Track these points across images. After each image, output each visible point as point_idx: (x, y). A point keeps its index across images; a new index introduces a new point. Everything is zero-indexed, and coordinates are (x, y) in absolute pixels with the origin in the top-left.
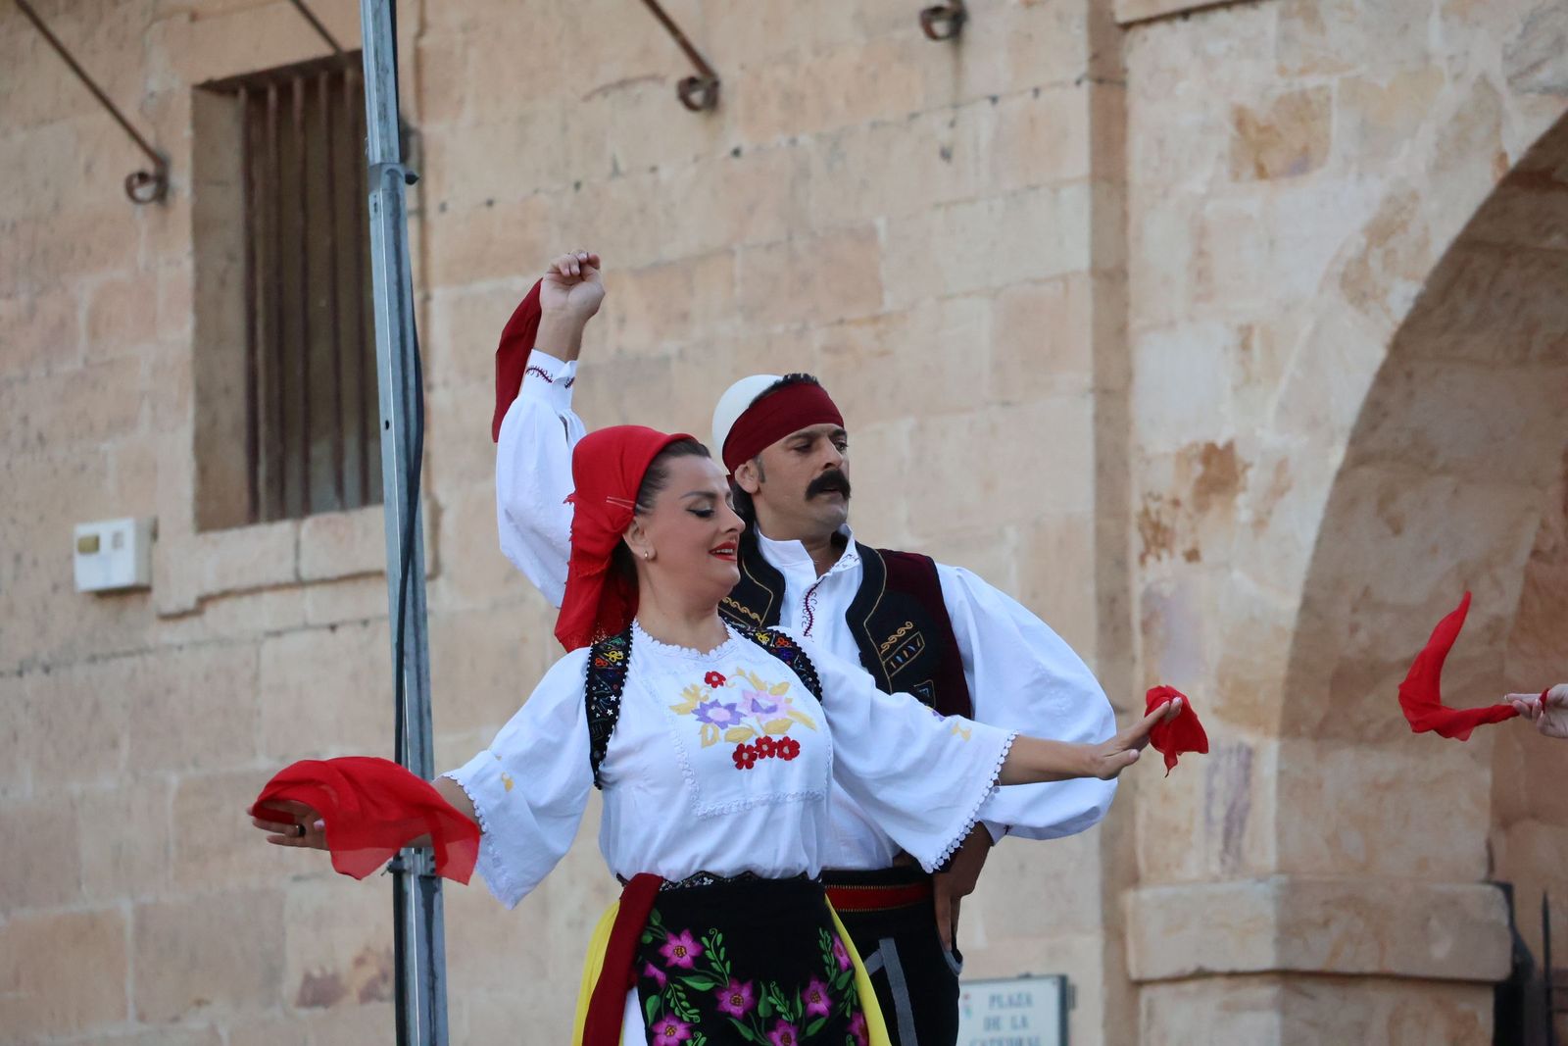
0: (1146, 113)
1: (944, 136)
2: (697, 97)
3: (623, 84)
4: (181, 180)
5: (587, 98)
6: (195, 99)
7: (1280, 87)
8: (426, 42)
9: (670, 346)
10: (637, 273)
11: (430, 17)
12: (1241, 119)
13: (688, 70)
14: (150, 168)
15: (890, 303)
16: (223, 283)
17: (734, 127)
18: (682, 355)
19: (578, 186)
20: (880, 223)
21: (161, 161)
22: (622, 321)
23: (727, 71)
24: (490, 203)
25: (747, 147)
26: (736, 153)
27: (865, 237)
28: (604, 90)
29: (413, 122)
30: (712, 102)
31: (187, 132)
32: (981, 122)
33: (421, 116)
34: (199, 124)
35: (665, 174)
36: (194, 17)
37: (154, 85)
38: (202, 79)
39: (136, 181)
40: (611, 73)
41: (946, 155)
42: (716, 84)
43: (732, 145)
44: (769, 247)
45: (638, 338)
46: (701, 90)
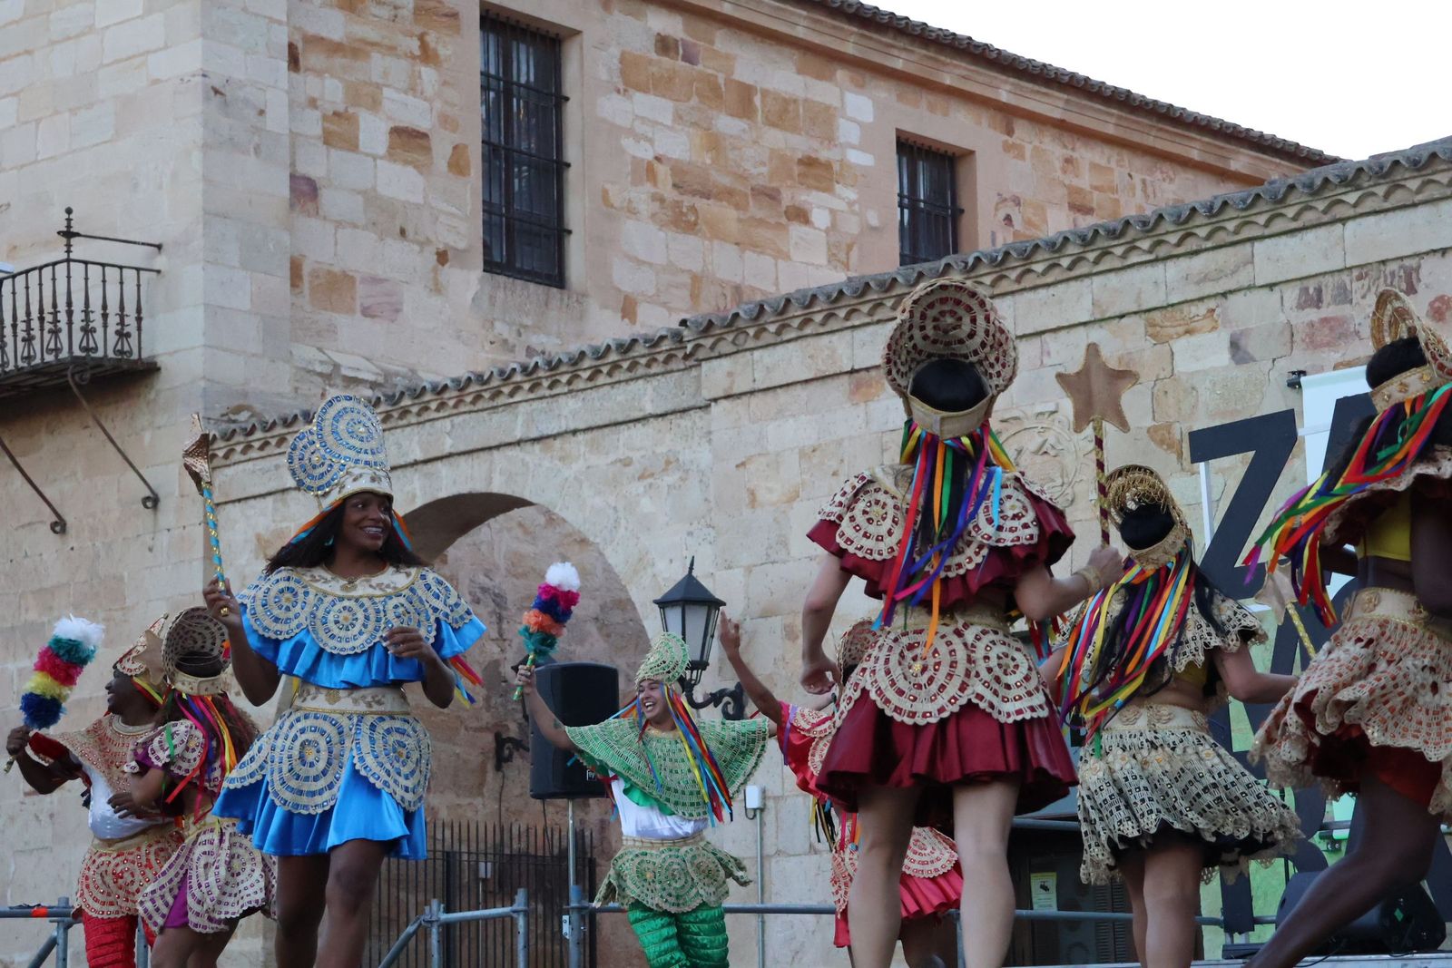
0: (225, 536)
1: (150, 543)
2: (58, 529)
3: (29, 524)
5: (16, 529)
7: (273, 526)
9: (45, 619)
10: (33, 593)
12: (259, 538)
13: (54, 519)
15: (129, 602)
17: (72, 540)
18: (49, 622)
19: (11, 561)
20: (126, 574)
22: (27, 610)
23: (69, 519)
25: (76, 547)
26: (72, 549)
27: (121, 579)
28: (23, 526)
30: (63, 531)
32: (164, 538)
35: (45, 557)
40: (25, 520)
41: (150, 550)
42: (65, 524)
43: (71, 546)
44: (83, 583)
45: (32, 616)
46: (59, 526)
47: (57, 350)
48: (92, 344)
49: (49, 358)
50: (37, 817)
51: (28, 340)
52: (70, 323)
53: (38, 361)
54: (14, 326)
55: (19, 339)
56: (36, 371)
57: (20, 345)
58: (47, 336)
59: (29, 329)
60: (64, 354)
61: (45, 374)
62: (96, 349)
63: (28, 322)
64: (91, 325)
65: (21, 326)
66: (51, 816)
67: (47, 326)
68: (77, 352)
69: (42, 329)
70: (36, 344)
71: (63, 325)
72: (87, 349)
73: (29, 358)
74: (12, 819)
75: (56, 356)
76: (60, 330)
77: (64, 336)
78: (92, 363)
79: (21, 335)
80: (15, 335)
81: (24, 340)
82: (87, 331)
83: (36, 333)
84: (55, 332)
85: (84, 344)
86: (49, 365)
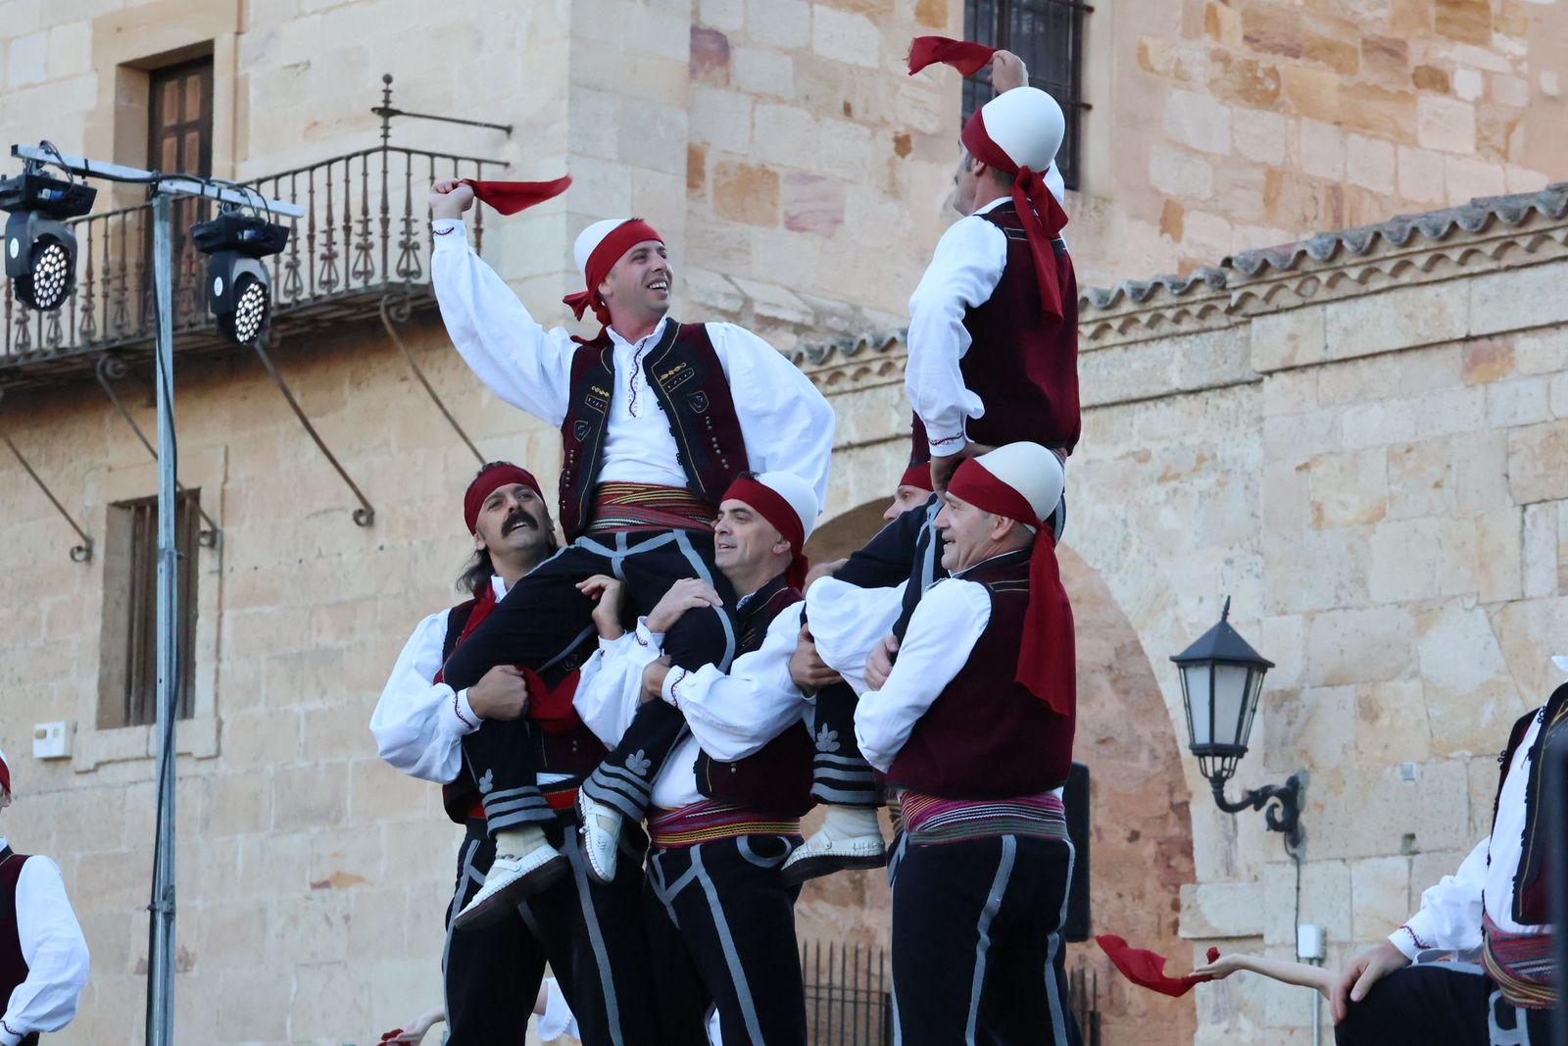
2: (363, 519)
3: (326, 511)
4: (99, 551)
5: (308, 518)
6: (108, 511)
8: (228, 486)
9: (343, 644)
10: (328, 607)
11: (230, 474)
13: (359, 506)
14: (83, 544)
16: (118, 604)
17: (381, 534)
18: (349, 648)
19: (300, 561)
21: (89, 541)
22: (319, 631)
23: (378, 507)
24: (256, 568)
25: (386, 545)
26: (382, 548)
28: (316, 514)
29: (219, 526)
30: (370, 522)
31: (103, 527)
33: (223, 524)
34: (109, 522)
35: (345, 557)
36: (110, 469)
37: (88, 503)
38: (112, 500)
39: (76, 551)
40: (320, 505)
42: (373, 513)
43: (379, 545)
44: (395, 597)
45: (327, 639)
46: (365, 516)
47: (367, 274)
48: (413, 267)
49: (357, 284)
50: (327, 919)
51: (329, 258)
52: (385, 237)
53: (340, 287)
54: (311, 238)
55: (317, 256)
56: (338, 302)
57: (318, 264)
58: (354, 253)
59: (330, 243)
60: (376, 280)
61: (349, 306)
62: (419, 273)
63: (330, 232)
64: (414, 239)
65: (320, 239)
66: (347, 918)
67: (355, 240)
68: (394, 277)
69: (347, 243)
70: (340, 263)
71: (376, 238)
72: (407, 273)
73: (329, 283)
74: (294, 920)
75: (366, 282)
76: (371, 246)
77: (376, 254)
78: (412, 293)
79: (320, 250)
80: (312, 251)
81: (323, 257)
82: (408, 247)
83: (339, 248)
84: (365, 248)
85: (403, 266)
86: (355, 293)
